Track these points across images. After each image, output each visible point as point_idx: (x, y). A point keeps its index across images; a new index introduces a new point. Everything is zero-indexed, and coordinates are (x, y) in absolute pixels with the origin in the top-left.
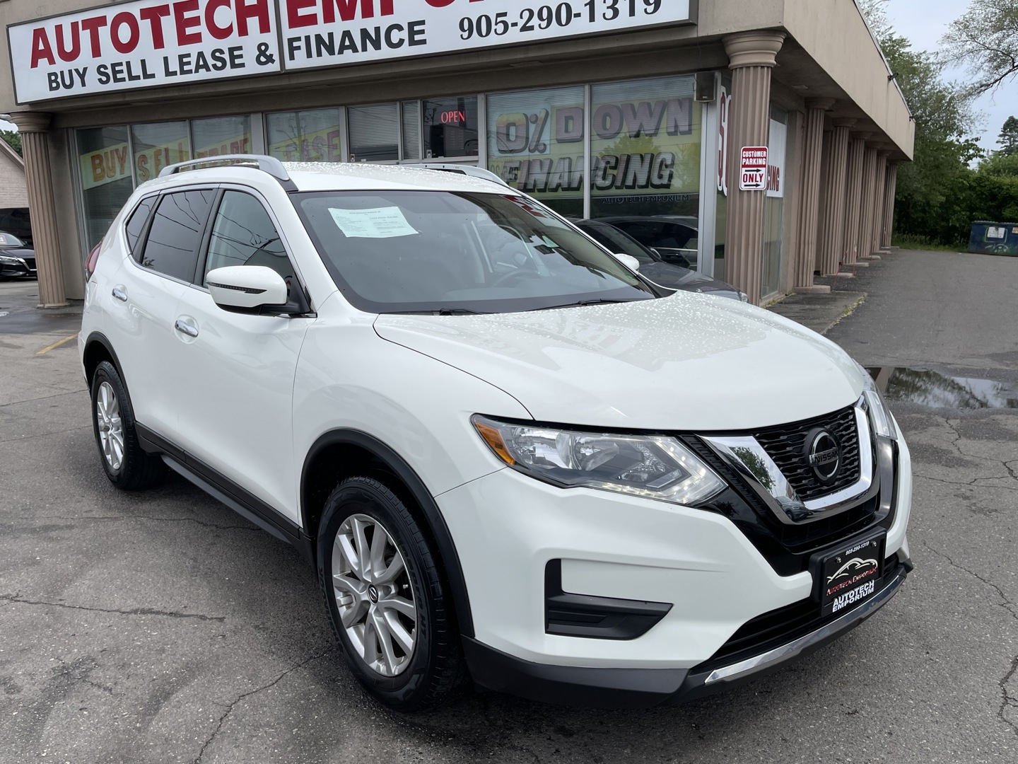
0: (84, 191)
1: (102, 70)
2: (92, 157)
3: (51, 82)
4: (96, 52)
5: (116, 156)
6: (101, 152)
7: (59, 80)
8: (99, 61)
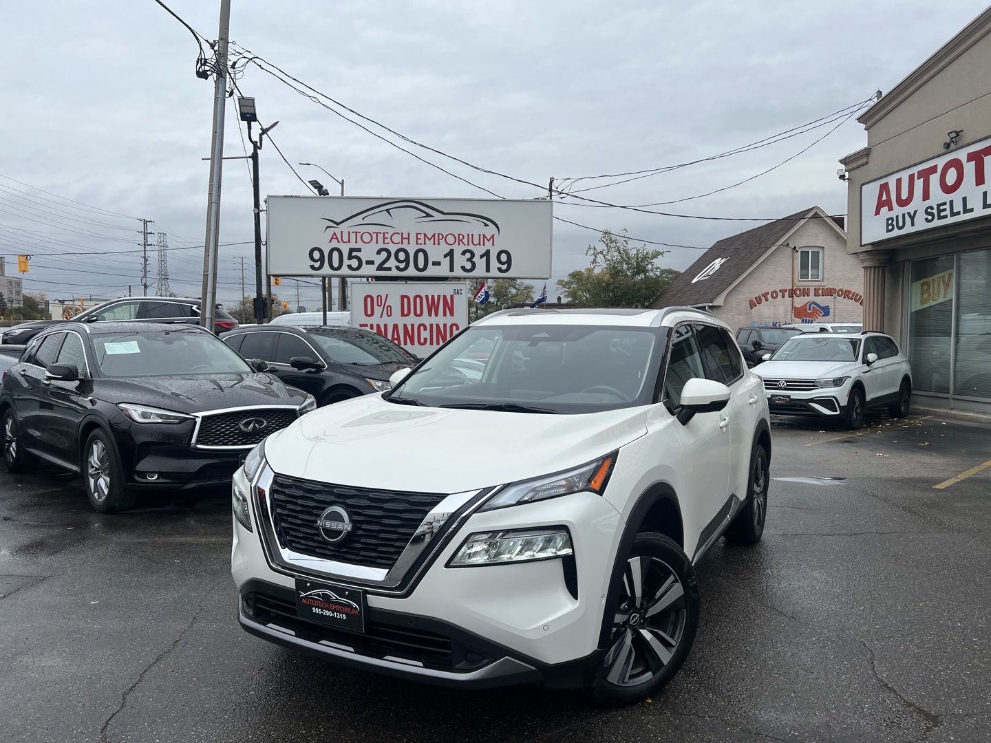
0: (911, 313)
1: (929, 210)
2: (923, 285)
3: (888, 225)
4: (926, 196)
5: (941, 282)
6: (930, 279)
7: (895, 223)
8: (927, 203)
